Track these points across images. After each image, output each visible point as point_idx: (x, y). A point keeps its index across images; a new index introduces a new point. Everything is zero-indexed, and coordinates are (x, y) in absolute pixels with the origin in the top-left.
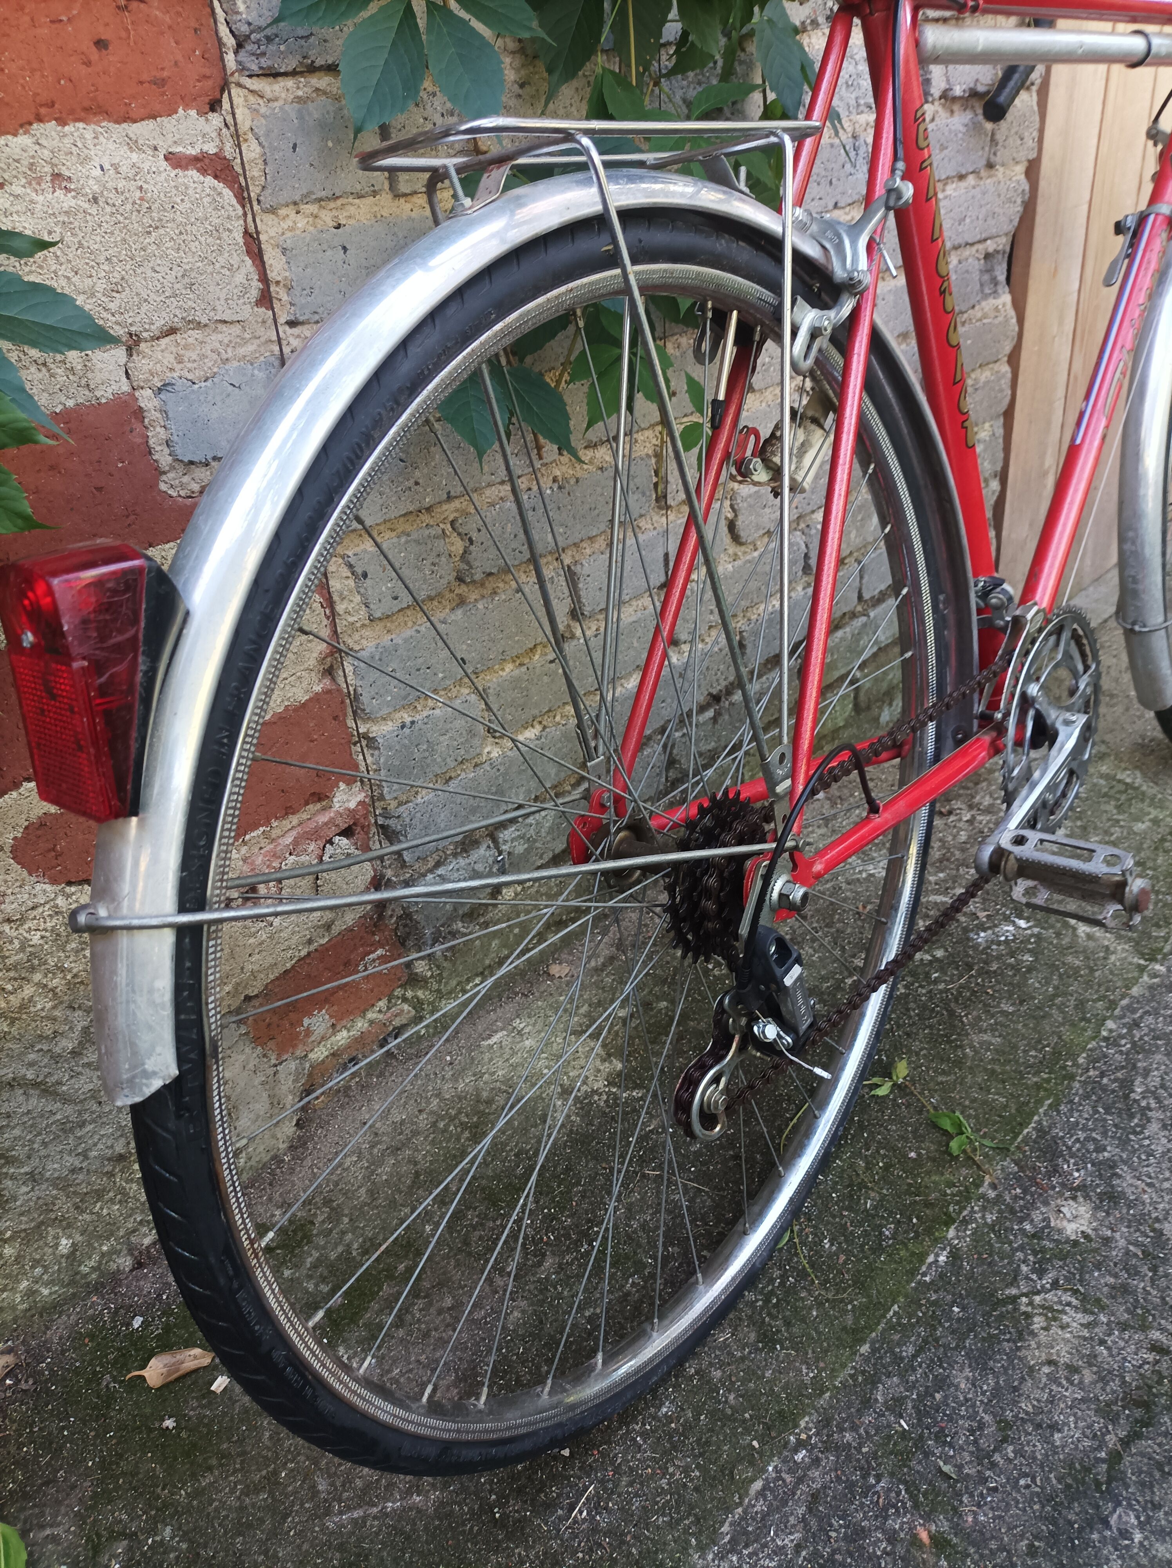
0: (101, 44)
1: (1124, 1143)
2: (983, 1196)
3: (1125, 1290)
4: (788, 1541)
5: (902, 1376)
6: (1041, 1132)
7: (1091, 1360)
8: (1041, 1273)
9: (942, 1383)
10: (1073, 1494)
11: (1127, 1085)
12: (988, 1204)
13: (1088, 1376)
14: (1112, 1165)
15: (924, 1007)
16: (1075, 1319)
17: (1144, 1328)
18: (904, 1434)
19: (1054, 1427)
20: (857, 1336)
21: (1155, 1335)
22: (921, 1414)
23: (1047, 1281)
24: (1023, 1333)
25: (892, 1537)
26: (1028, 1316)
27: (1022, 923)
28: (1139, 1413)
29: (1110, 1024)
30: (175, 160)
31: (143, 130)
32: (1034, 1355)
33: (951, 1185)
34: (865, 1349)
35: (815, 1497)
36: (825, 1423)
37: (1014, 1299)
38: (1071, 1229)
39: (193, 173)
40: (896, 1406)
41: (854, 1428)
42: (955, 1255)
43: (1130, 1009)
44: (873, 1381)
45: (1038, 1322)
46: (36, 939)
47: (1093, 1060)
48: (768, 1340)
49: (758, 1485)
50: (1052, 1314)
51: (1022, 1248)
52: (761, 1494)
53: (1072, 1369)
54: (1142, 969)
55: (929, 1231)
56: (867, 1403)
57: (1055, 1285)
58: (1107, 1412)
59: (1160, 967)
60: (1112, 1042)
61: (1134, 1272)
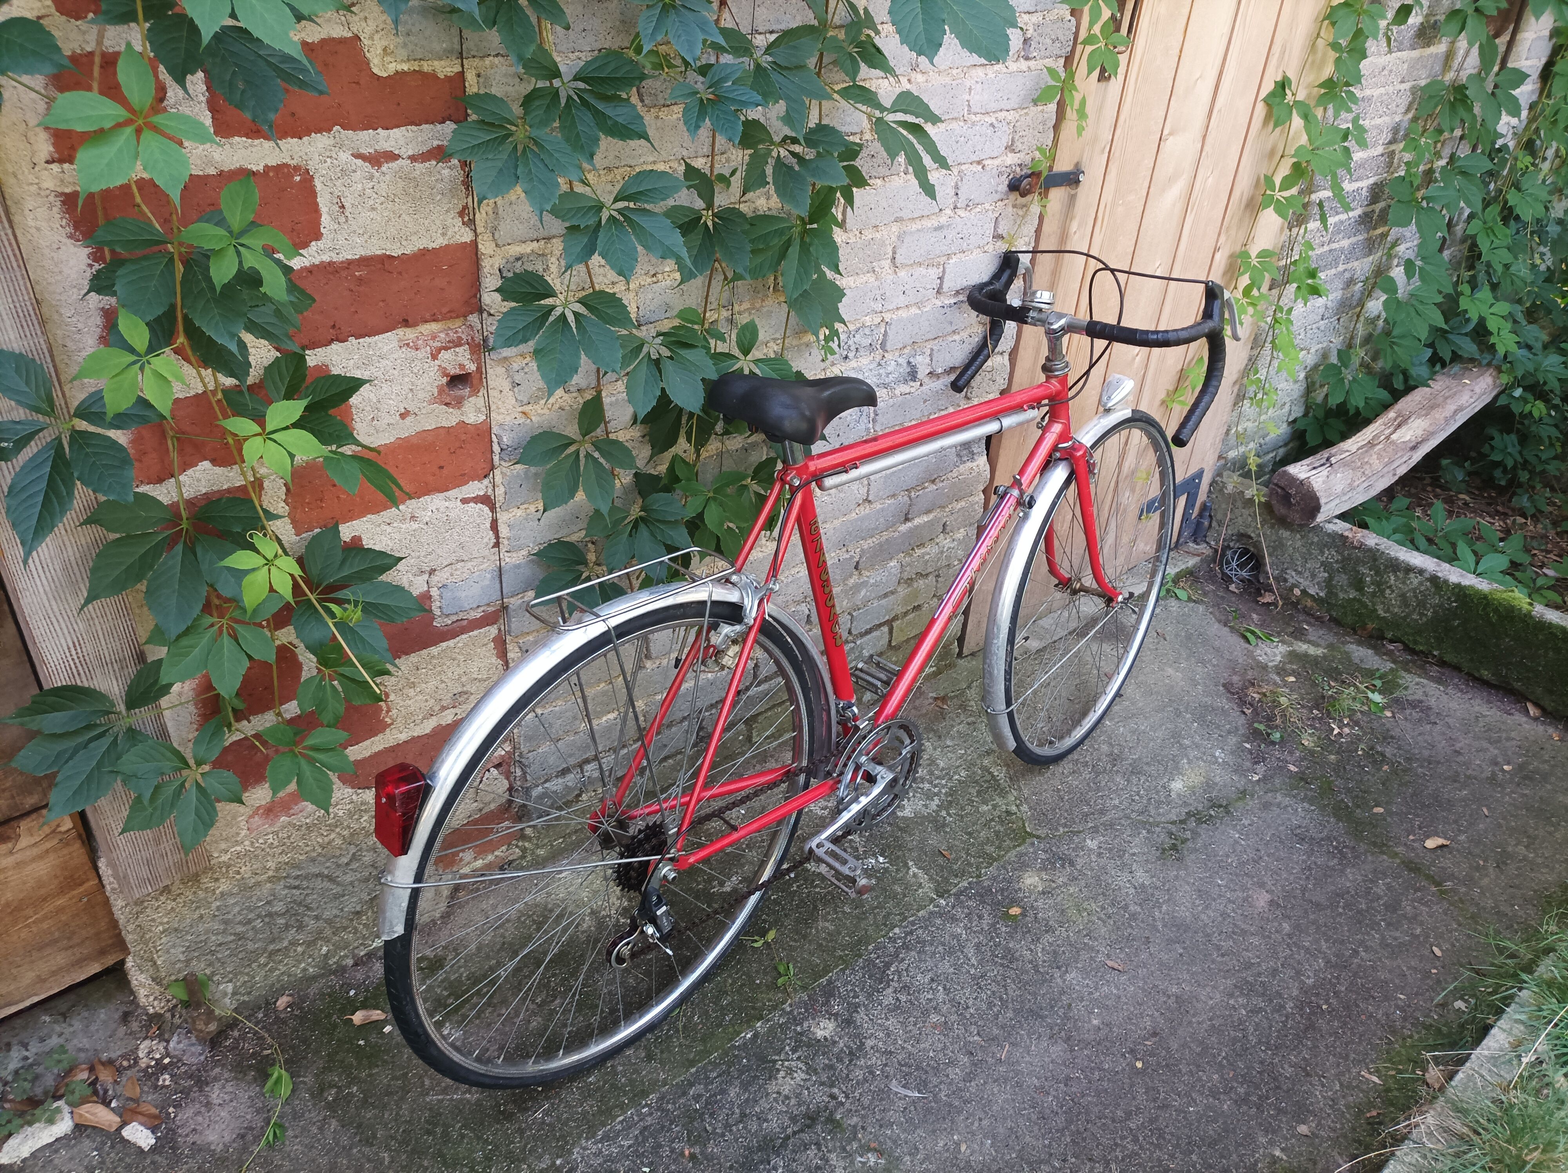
0: (441, 467)
1: (870, 996)
2: (783, 1009)
3: (831, 1067)
4: (626, 1143)
5: (706, 1085)
6: (830, 982)
7: (798, 1096)
8: (794, 1051)
9: (723, 1092)
10: (760, 1149)
11: (888, 965)
12: (784, 1014)
13: (793, 1102)
14: (857, 1006)
15: (802, 901)
16: (800, 1076)
17: (832, 1086)
18: (696, 1110)
19: (766, 1120)
20: (692, 1063)
21: (835, 1090)
22: (707, 1103)
23: (795, 1056)
24: (772, 1077)
25: (672, 1151)
26: (778, 1070)
27: (881, 859)
28: (808, 1122)
29: (897, 930)
30: (465, 501)
31: (452, 493)
32: (772, 1087)
33: (770, 1000)
34: (693, 1070)
35: (645, 1128)
36: (661, 1098)
37: (775, 1061)
38: (820, 1034)
39: (472, 505)
40: (697, 1098)
41: (674, 1103)
42: (756, 1036)
43: (913, 923)
44: (691, 1085)
45: (782, 1074)
46: (341, 813)
47: (877, 948)
48: (650, 1057)
49: (621, 1118)
50: (790, 1071)
51: (791, 1038)
52: (621, 1122)
53: (787, 1097)
54: (932, 900)
55: (748, 1022)
56: (684, 1094)
57: (799, 1058)
58: (794, 1119)
59: (943, 902)
60: (893, 940)
61: (840, 1060)
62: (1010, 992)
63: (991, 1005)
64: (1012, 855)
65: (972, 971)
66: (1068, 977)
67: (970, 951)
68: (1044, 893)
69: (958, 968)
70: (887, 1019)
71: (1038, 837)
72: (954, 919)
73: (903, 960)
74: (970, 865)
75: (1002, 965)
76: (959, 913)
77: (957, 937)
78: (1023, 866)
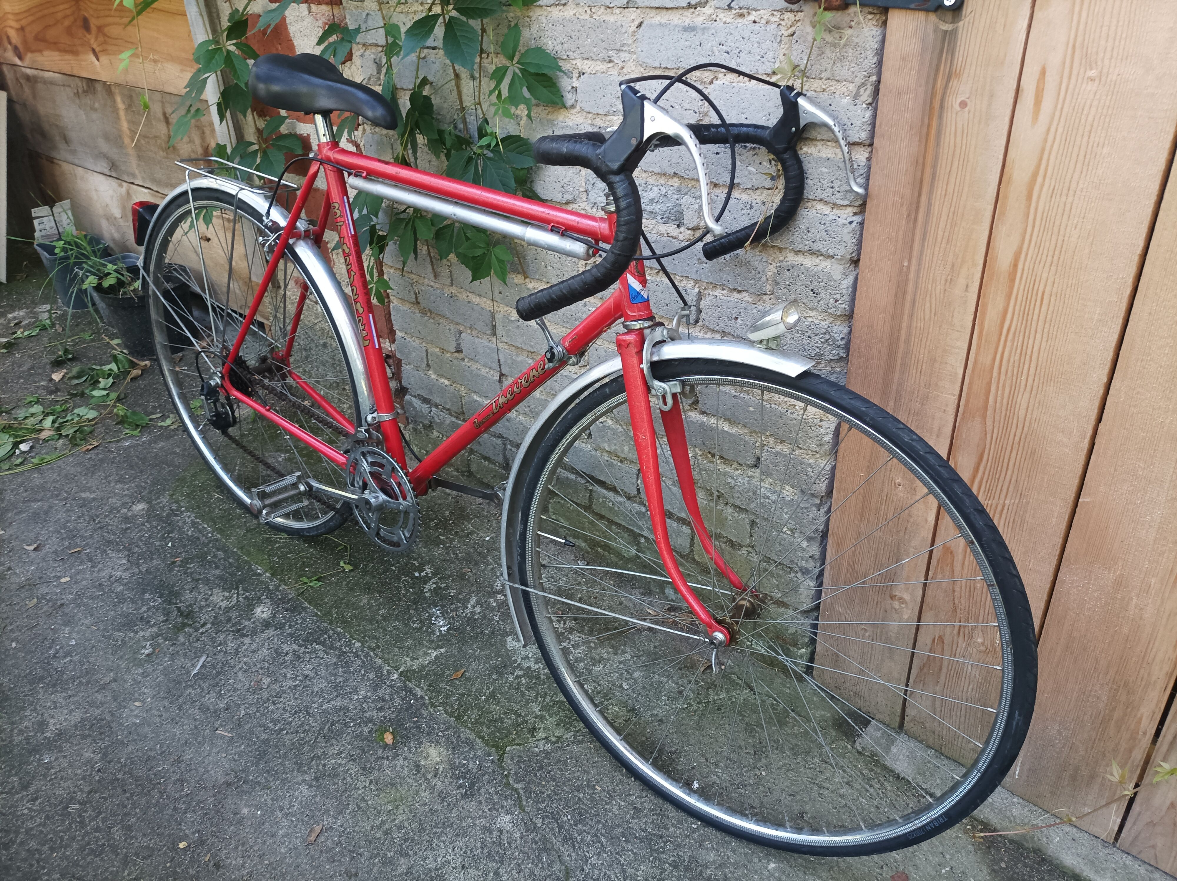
1: (291, 635)
2: (280, 586)
3: (229, 620)
4: (190, 533)
5: (224, 558)
6: (304, 609)
7: (208, 606)
8: (244, 598)
9: (217, 567)
11: (323, 644)
12: (277, 588)
13: (203, 603)
16: (224, 604)
17: (213, 624)
18: (207, 557)
21: (209, 626)
22: (211, 561)
23: (241, 599)
24: (224, 589)
25: (180, 553)
26: (230, 592)
27: (444, 629)
28: (185, 614)
29: (358, 645)
32: (216, 591)
33: (289, 577)
34: (236, 550)
35: (198, 538)
37: (237, 588)
38: (258, 610)
40: (215, 556)
41: (213, 546)
42: (260, 574)
44: (225, 551)
45: (227, 594)
47: (338, 634)
49: (206, 526)
50: (228, 599)
51: (256, 594)
52: (204, 527)
53: (207, 600)
55: (271, 569)
56: (219, 550)
57: (238, 601)
58: (189, 606)
59: (396, 676)
60: (349, 644)
61: (234, 625)
62: (288, 737)
63: (275, 722)
64: (467, 734)
65: (315, 706)
66: (304, 788)
67: (338, 703)
68: (418, 766)
69: (320, 694)
70: (268, 649)
71: (501, 759)
72: (376, 687)
73: (327, 654)
74: (448, 697)
75: (322, 729)
76: (384, 691)
77: (355, 691)
78: (454, 746)
